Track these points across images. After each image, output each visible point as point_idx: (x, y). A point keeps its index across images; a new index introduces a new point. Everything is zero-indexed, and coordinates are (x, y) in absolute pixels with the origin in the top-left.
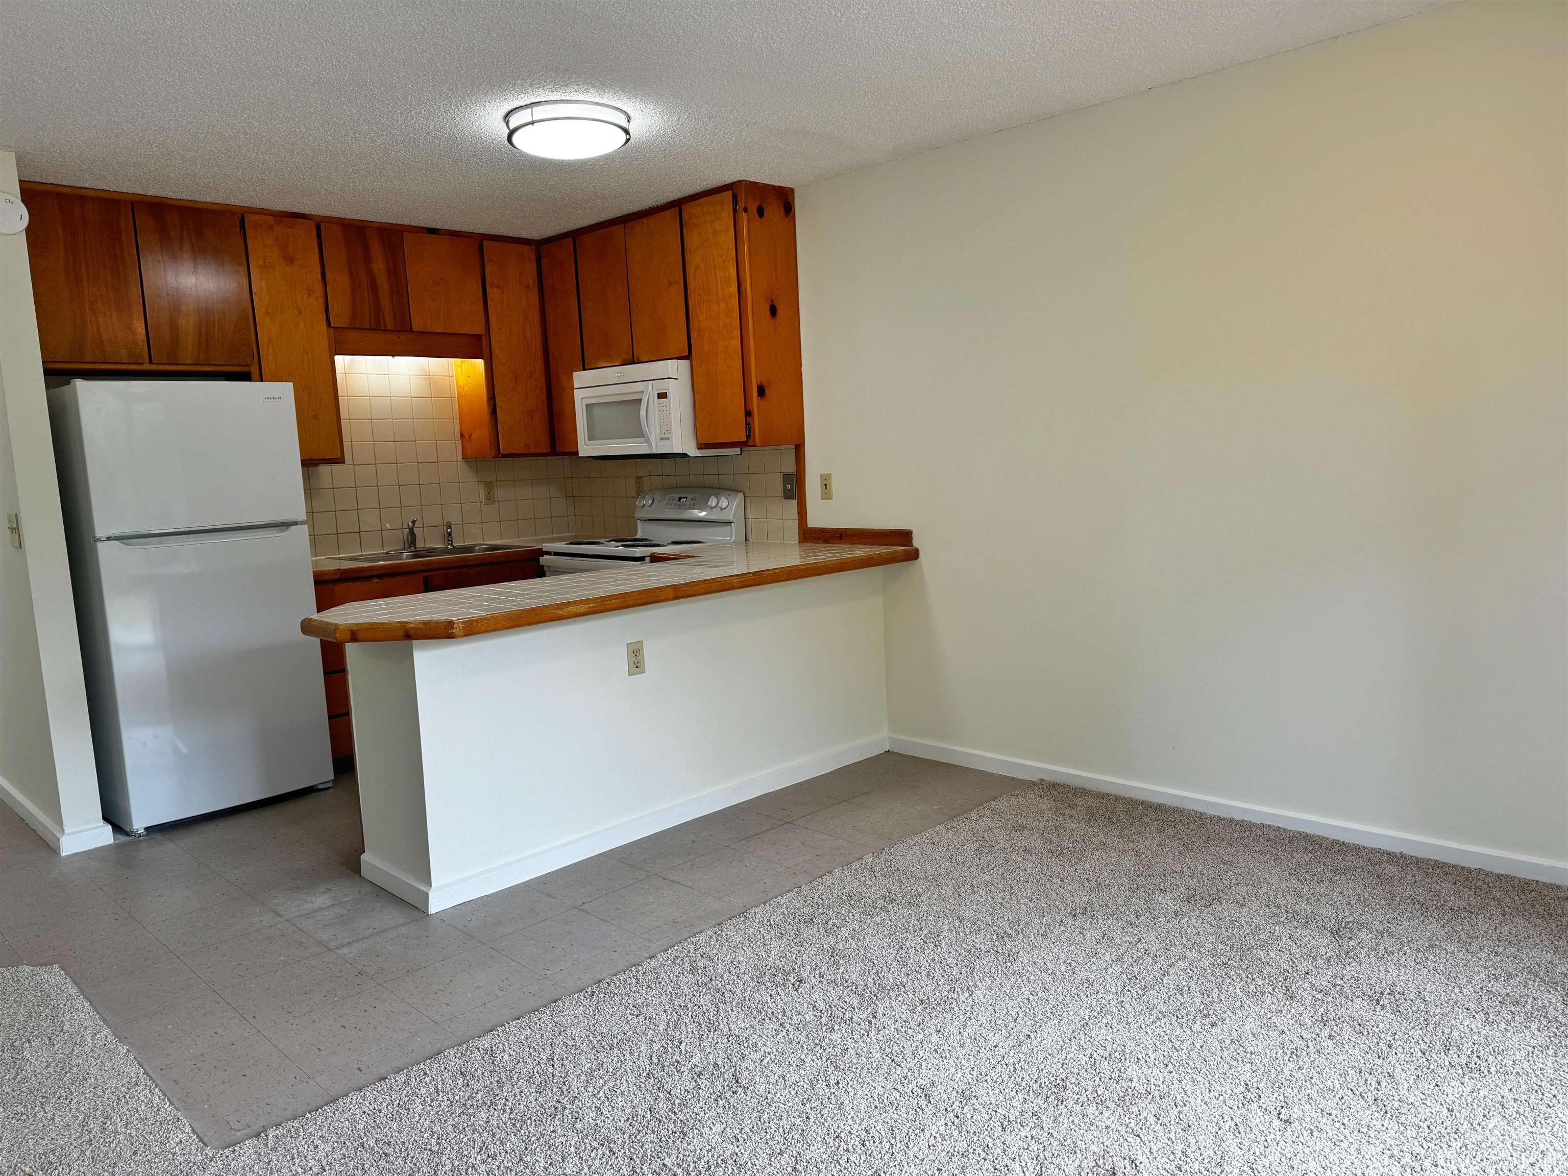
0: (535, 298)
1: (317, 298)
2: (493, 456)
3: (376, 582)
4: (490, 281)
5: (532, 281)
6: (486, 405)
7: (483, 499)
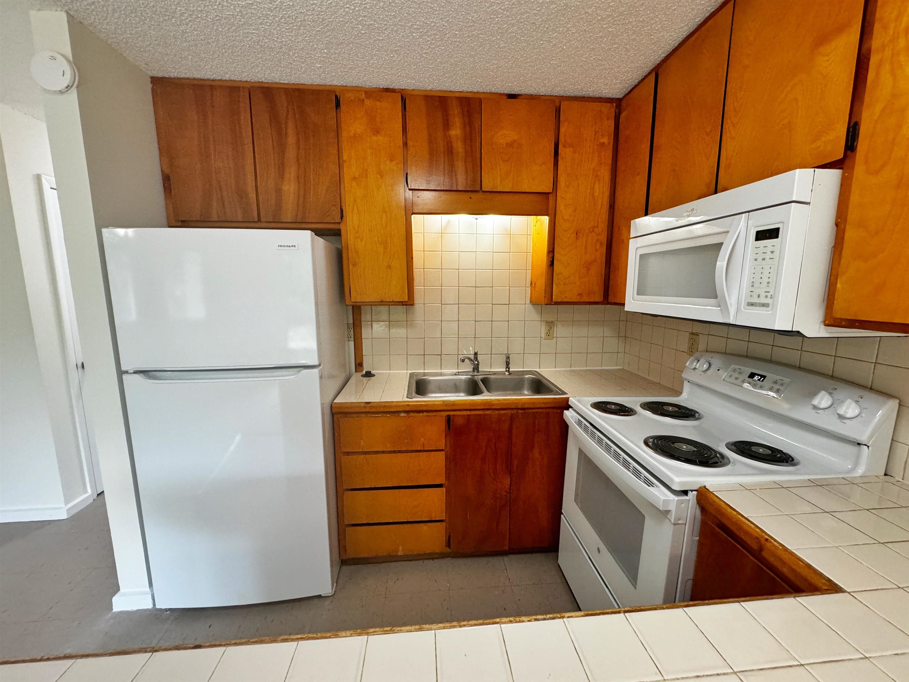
0: (608, 154)
1: (397, 164)
2: (546, 303)
3: (404, 416)
4: (563, 141)
5: (607, 140)
6: (545, 258)
7: (543, 335)
